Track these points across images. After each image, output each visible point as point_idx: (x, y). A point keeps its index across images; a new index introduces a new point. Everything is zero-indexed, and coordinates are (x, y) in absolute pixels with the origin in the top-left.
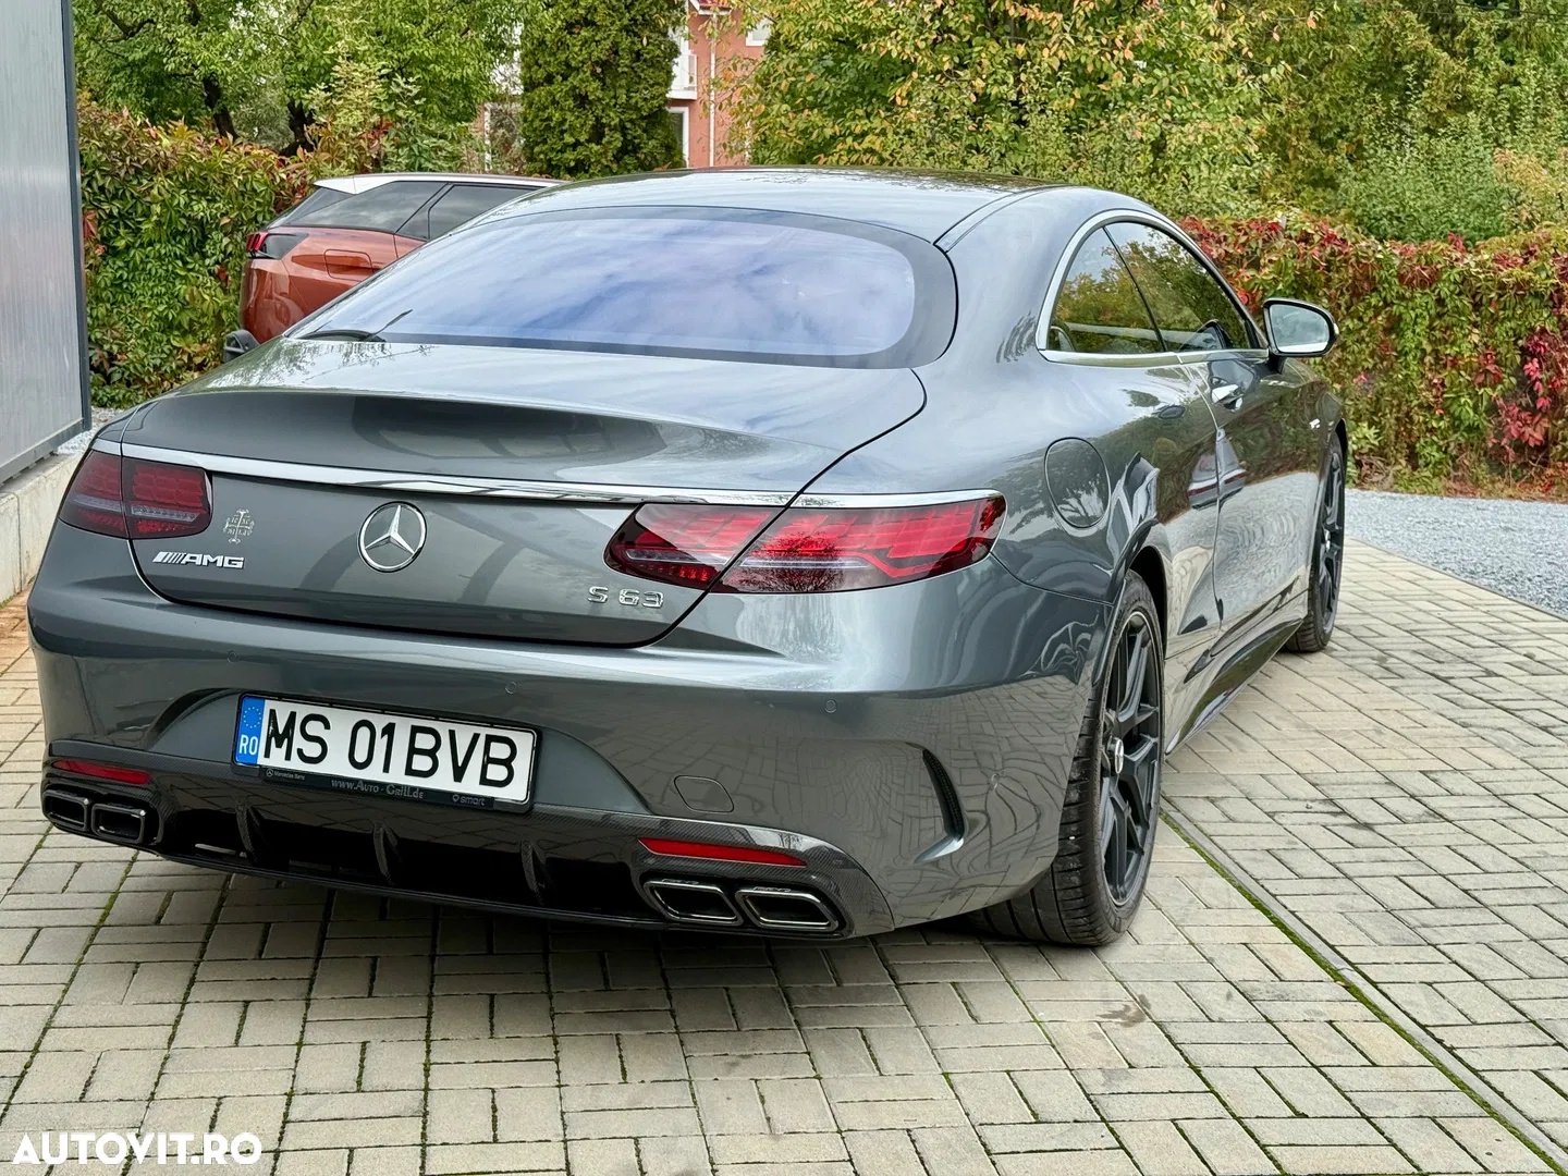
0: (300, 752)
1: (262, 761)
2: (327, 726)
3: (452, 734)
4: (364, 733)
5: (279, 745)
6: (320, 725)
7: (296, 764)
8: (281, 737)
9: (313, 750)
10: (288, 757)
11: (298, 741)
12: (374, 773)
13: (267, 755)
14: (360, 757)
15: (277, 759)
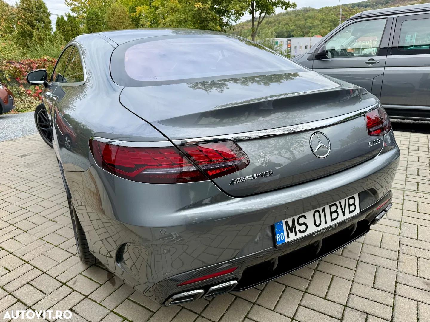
0: (299, 231)
1: (287, 240)
2: (305, 218)
3: (340, 202)
4: (317, 214)
5: (291, 232)
6: (303, 218)
7: (299, 235)
8: (291, 229)
9: (303, 228)
10: (296, 234)
11: (298, 227)
12: (323, 226)
13: (288, 237)
14: (318, 223)
15: (293, 237)
